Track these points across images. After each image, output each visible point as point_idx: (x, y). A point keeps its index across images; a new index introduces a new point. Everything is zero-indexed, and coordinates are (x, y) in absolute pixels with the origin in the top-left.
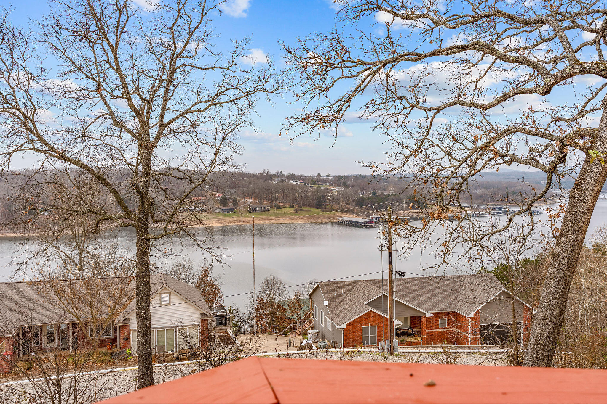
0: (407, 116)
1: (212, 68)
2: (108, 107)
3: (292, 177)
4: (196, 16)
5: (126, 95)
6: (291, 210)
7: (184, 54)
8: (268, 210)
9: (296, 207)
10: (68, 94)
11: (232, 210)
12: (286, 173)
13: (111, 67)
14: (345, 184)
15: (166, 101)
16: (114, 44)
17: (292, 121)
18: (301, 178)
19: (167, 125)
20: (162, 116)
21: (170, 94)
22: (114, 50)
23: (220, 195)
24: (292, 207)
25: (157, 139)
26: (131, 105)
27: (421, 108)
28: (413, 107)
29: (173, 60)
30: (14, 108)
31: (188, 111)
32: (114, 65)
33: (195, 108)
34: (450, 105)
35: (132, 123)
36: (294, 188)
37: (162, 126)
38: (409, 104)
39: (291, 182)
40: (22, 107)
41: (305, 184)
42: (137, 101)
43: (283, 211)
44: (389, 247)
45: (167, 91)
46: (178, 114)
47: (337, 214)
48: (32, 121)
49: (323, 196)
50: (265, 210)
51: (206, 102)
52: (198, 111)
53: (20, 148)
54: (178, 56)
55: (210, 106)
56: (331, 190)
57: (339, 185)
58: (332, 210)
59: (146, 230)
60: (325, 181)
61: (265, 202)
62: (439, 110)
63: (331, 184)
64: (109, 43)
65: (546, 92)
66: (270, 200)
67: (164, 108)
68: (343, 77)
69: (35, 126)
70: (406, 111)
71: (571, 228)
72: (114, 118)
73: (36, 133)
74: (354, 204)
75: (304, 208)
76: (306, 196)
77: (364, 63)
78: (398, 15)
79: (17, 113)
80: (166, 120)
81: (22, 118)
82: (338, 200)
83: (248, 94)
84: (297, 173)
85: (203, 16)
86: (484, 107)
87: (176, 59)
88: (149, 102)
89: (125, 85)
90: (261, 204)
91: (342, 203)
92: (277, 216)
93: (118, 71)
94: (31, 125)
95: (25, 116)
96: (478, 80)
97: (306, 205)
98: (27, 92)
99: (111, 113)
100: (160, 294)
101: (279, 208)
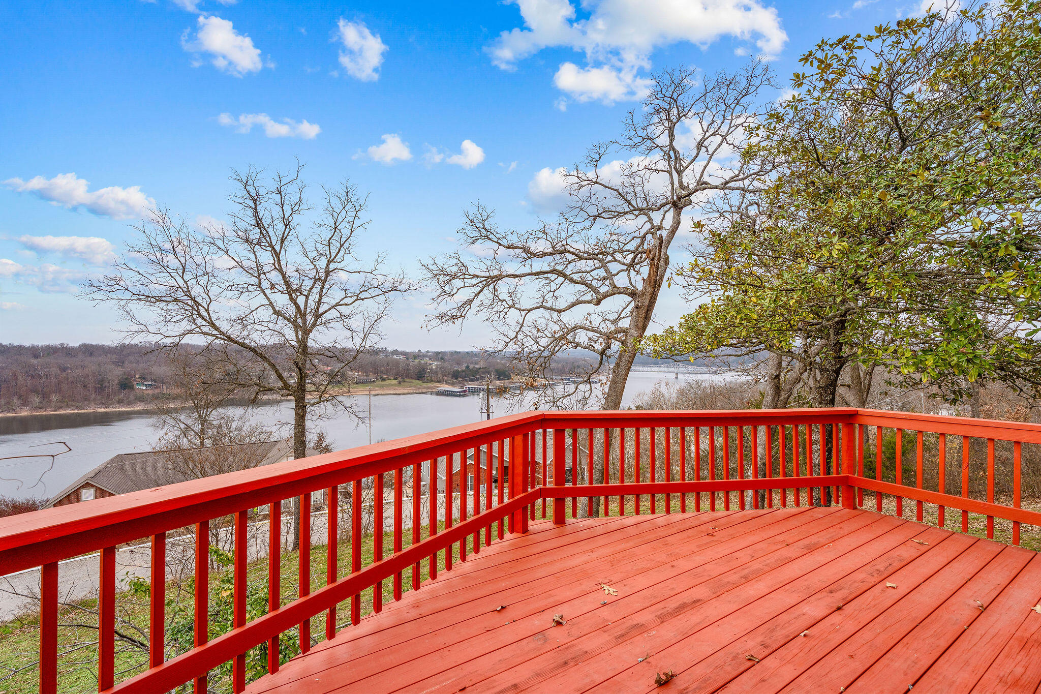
0: (506, 313)
2: (268, 299)
3: (395, 352)
4: (346, 233)
6: (395, 382)
7: (335, 260)
8: (374, 382)
9: (399, 379)
11: (339, 382)
12: (390, 349)
13: (276, 268)
14: (442, 359)
16: (278, 250)
18: (403, 353)
20: (317, 308)
22: (278, 255)
23: (329, 368)
24: (395, 379)
25: (314, 326)
27: (517, 309)
28: (510, 307)
31: (338, 304)
33: (342, 302)
34: (537, 308)
36: (397, 363)
37: (317, 316)
39: (395, 357)
41: (407, 359)
43: (388, 382)
44: (488, 410)
47: (435, 384)
48: (207, 311)
49: (424, 369)
50: (371, 382)
51: (351, 297)
52: (346, 305)
53: (190, 332)
54: (332, 262)
55: (356, 300)
56: (430, 364)
57: (437, 360)
58: (432, 381)
59: (303, 398)
60: (425, 356)
61: (371, 375)
62: (529, 311)
63: (430, 359)
64: (275, 249)
65: (598, 303)
66: (376, 373)
67: (319, 302)
69: (209, 315)
70: (506, 310)
71: (614, 391)
72: (273, 307)
73: (210, 321)
74: (450, 376)
75: (406, 380)
76: (408, 370)
77: (478, 277)
78: (502, 245)
82: (436, 372)
83: (385, 292)
84: (400, 349)
85: (352, 232)
86: (560, 311)
87: (330, 264)
90: (367, 376)
91: (440, 376)
92: (382, 387)
93: (282, 272)
94: (205, 314)
96: (555, 291)
97: (408, 377)
99: (271, 304)
100: (287, 457)
101: (384, 380)
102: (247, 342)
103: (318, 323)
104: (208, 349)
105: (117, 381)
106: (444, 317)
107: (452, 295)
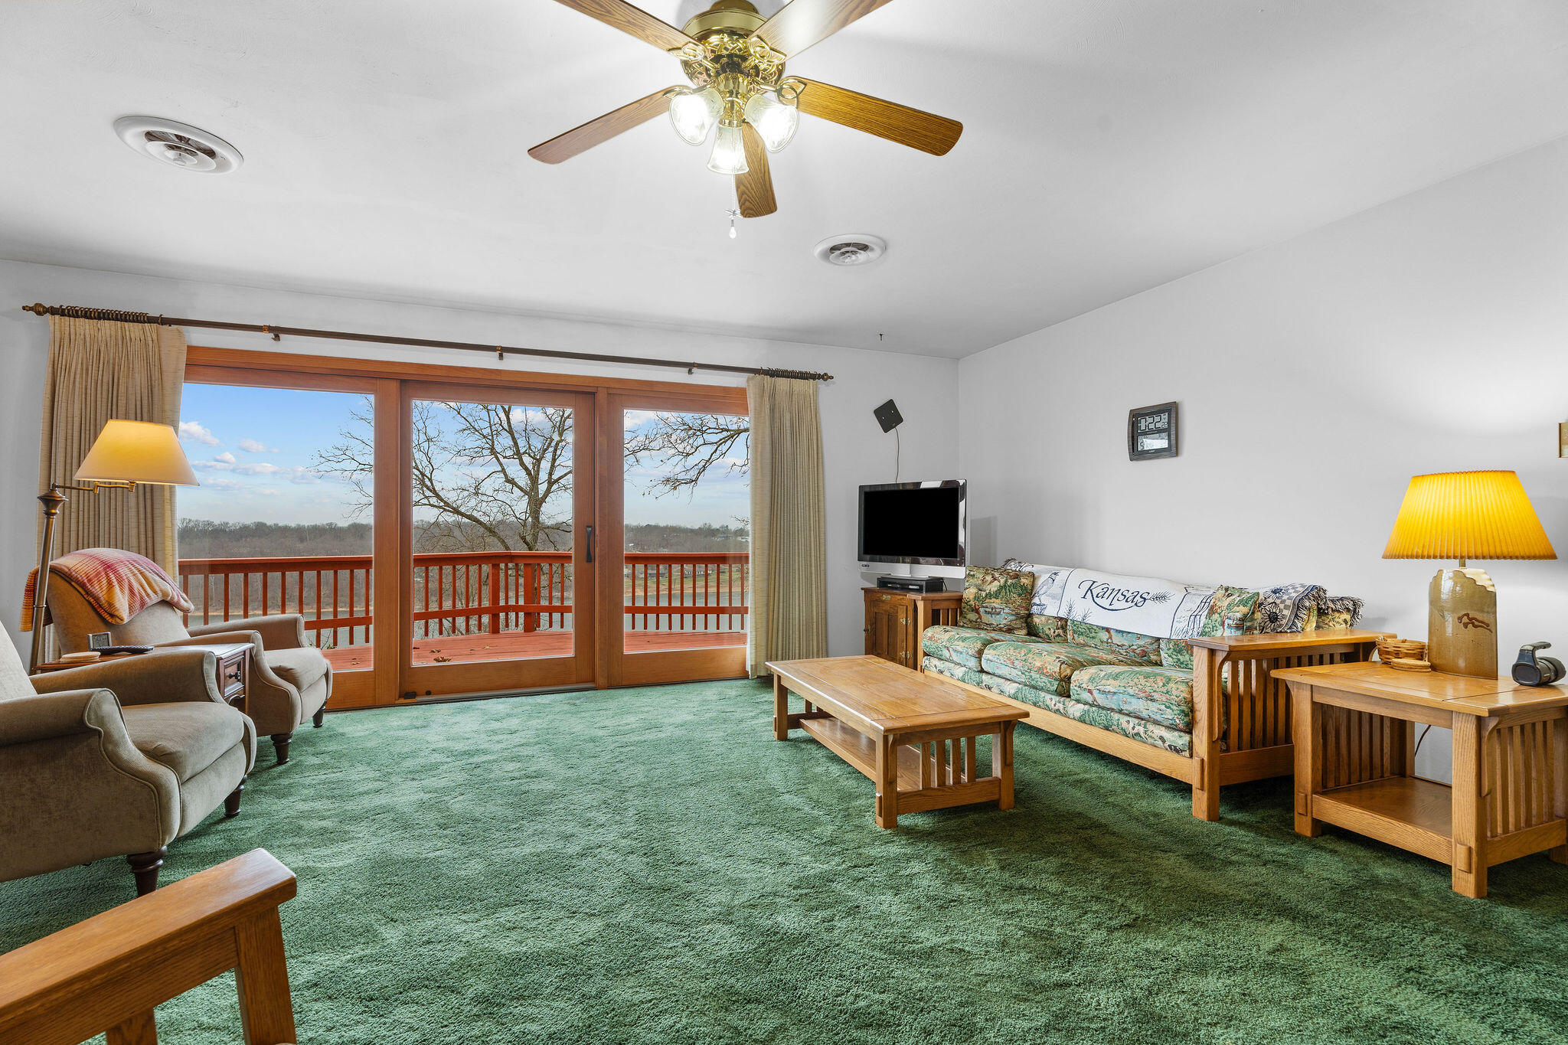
2: (501, 464)
5: (518, 454)
10: (462, 452)
15: (554, 460)
17: (656, 483)
20: (550, 474)
21: (558, 452)
25: (546, 496)
26: (522, 464)
32: (506, 426)
35: (522, 479)
37: (551, 483)
40: (420, 467)
42: (527, 460)
45: (555, 450)
48: (430, 480)
67: (553, 466)
69: (432, 484)
72: (506, 475)
73: (434, 491)
80: (555, 477)
81: (420, 477)
87: (564, 421)
88: (539, 461)
89: (516, 444)
93: (511, 432)
94: (429, 484)
95: (423, 474)
99: (503, 471)
102: (475, 514)
103: (552, 490)
106: (673, 483)
107: (688, 455)
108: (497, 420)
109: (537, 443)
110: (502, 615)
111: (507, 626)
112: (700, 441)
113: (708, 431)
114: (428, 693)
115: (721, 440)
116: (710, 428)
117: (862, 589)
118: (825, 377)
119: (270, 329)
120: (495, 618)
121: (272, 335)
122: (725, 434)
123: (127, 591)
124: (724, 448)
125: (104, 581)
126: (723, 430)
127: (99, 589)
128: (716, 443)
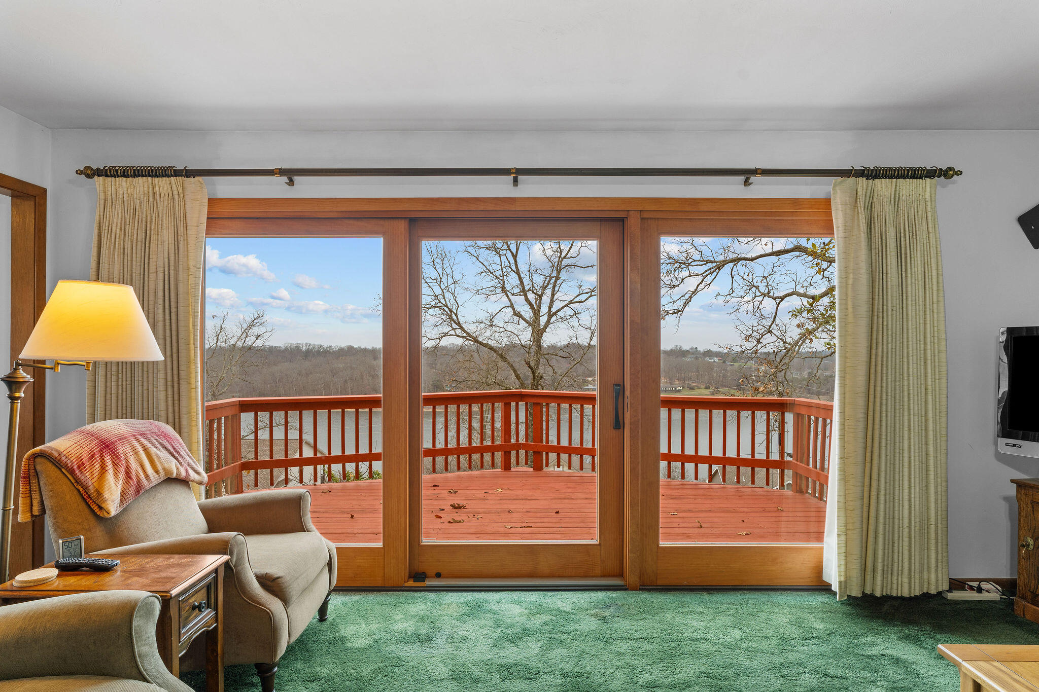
0: (761, 303)
1: (591, 266)
2: (510, 300)
3: (708, 353)
5: (524, 292)
7: (569, 256)
8: (679, 391)
10: (480, 291)
12: (701, 349)
13: (512, 270)
15: (553, 295)
16: (514, 252)
18: (720, 355)
19: (555, 313)
20: (550, 307)
21: (557, 288)
22: (515, 257)
25: (546, 326)
26: (527, 299)
27: (770, 297)
28: (763, 295)
29: (560, 262)
30: (444, 306)
31: (571, 302)
32: (514, 269)
33: (576, 300)
34: (790, 295)
35: (527, 312)
36: (710, 367)
37: (550, 315)
38: (760, 292)
39: (708, 359)
40: (449, 305)
41: (724, 362)
42: (531, 296)
43: (697, 391)
45: (554, 287)
46: (565, 303)
48: (456, 315)
49: (746, 376)
51: (587, 293)
52: (580, 302)
53: (446, 334)
54: (565, 257)
61: (676, 382)
64: (511, 251)
66: (681, 379)
67: (552, 301)
68: (690, 276)
69: (457, 318)
72: (514, 309)
73: (458, 324)
75: (721, 389)
76: (725, 376)
77: (712, 262)
79: (446, 309)
80: (554, 310)
81: (449, 312)
84: (714, 349)
87: (562, 261)
88: (540, 296)
89: (522, 283)
90: (671, 384)
93: (518, 273)
94: (455, 318)
95: (451, 311)
98: (453, 294)
99: (512, 306)
101: (692, 389)
102: (491, 343)
103: (552, 321)
104: (461, 349)
105: (431, 383)
107: (675, 287)
108: (507, 263)
109: (539, 280)
110: (513, 453)
111: (518, 463)
112: (685, 273)
113: (692, 264)
114: (438, 575)
115: (706, 271)
116: (695, 261)
117: (1013, 481)
118: (947, 173)
119: (282, 172)
120: (507, 455)
121: (285, 179)
122: (710, 265)
123: (122, 475)
124: (710, 278)
125: (97, 466)
126: (708, 262)
127: (89, 477)
128: (701, 274)
